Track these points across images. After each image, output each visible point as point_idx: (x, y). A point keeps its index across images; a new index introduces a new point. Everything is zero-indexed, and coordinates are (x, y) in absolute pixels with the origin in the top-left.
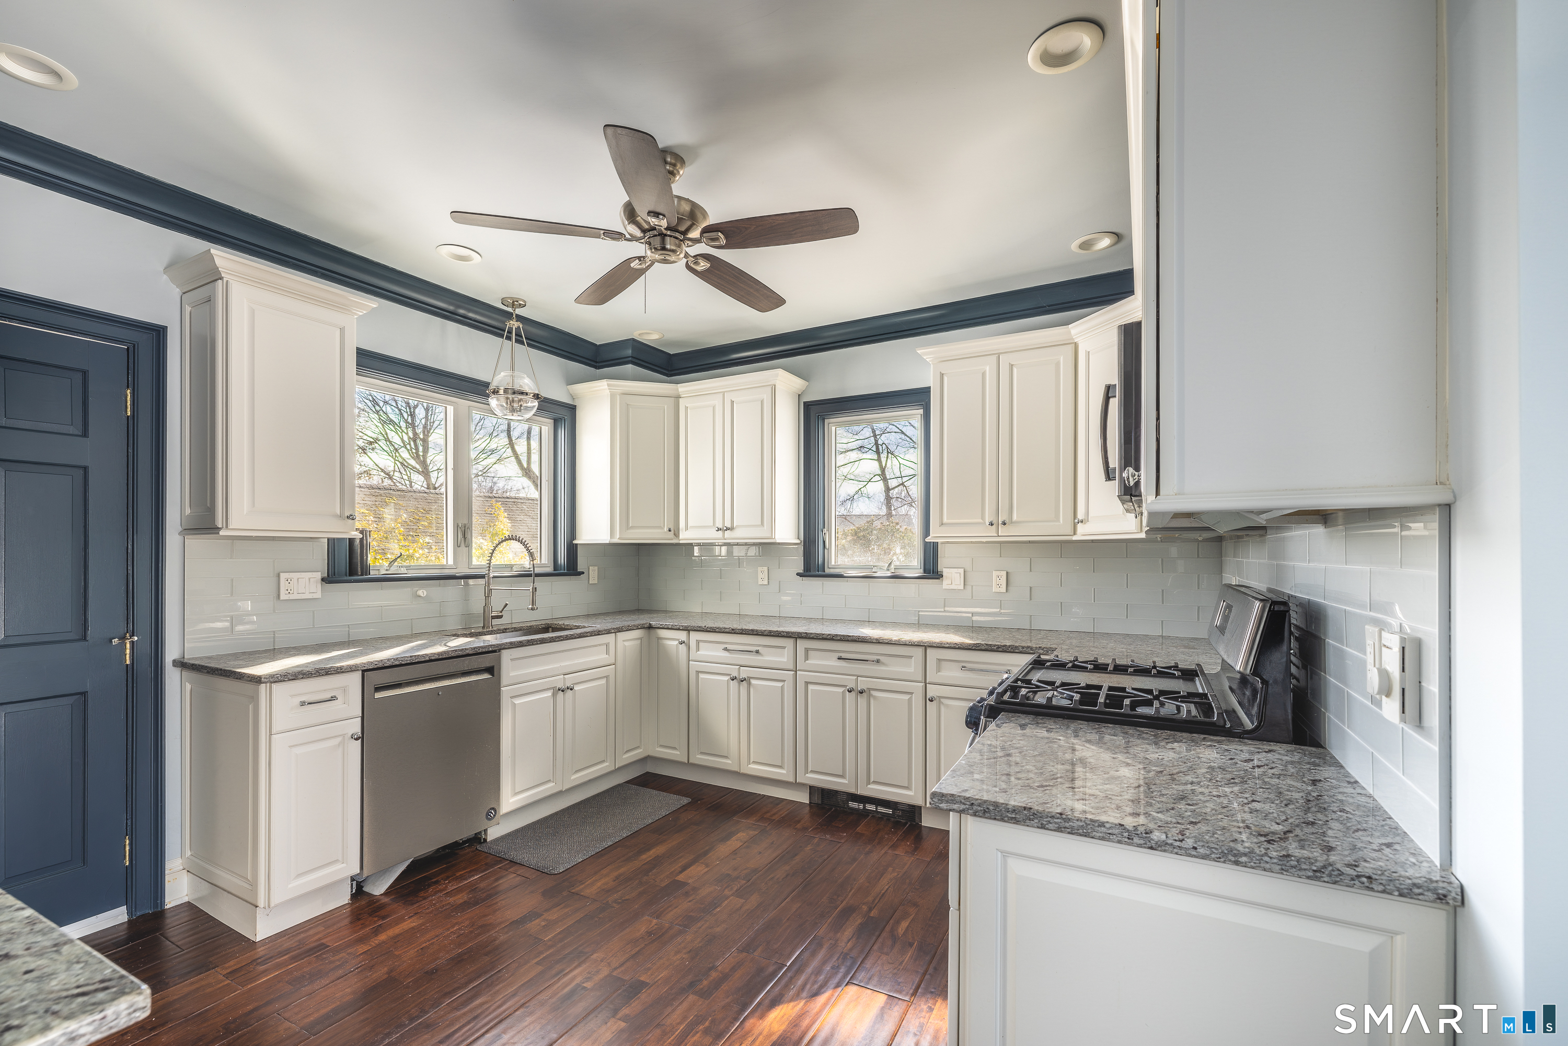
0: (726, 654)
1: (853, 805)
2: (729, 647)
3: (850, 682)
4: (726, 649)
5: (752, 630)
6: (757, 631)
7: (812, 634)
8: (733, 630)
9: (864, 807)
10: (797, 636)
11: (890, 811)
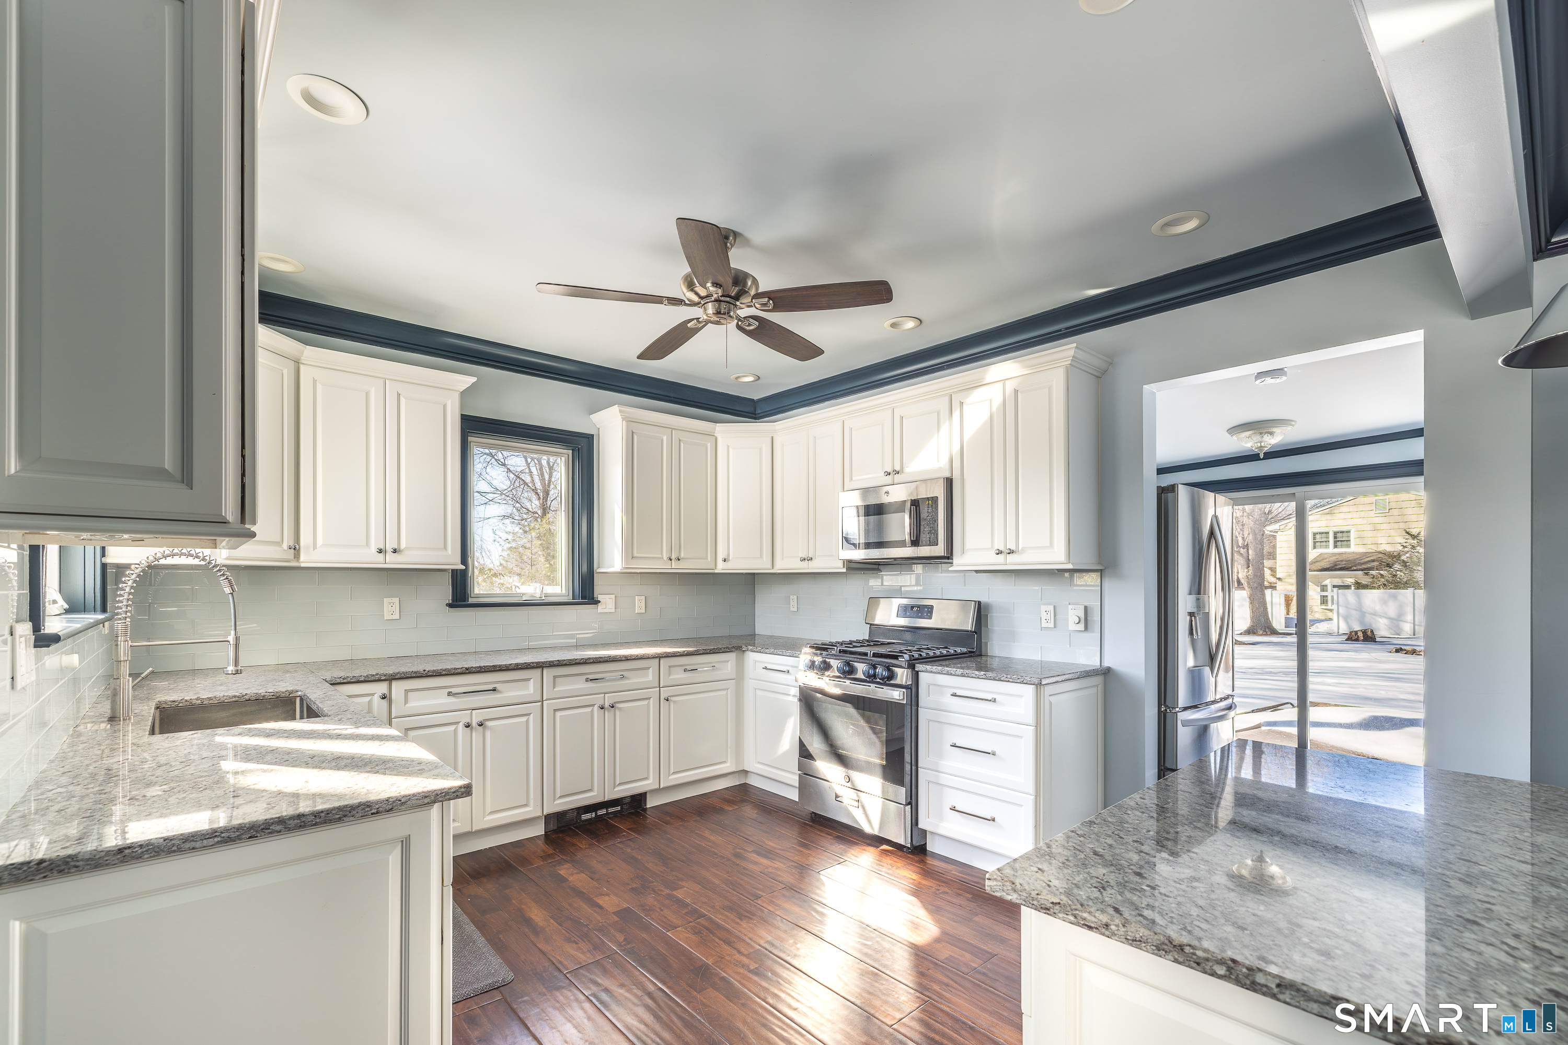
0: (452, 699)
1: (585, 817)
2: (454, 690)
3: (598, 700)
4: (449, 694)
5: (494, 666)
6: (500, 666)
7: (565, 660)
8: (467, 669)
9: (596, 814)
10: (540, 666)
11: (619, 808)
